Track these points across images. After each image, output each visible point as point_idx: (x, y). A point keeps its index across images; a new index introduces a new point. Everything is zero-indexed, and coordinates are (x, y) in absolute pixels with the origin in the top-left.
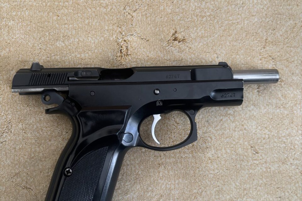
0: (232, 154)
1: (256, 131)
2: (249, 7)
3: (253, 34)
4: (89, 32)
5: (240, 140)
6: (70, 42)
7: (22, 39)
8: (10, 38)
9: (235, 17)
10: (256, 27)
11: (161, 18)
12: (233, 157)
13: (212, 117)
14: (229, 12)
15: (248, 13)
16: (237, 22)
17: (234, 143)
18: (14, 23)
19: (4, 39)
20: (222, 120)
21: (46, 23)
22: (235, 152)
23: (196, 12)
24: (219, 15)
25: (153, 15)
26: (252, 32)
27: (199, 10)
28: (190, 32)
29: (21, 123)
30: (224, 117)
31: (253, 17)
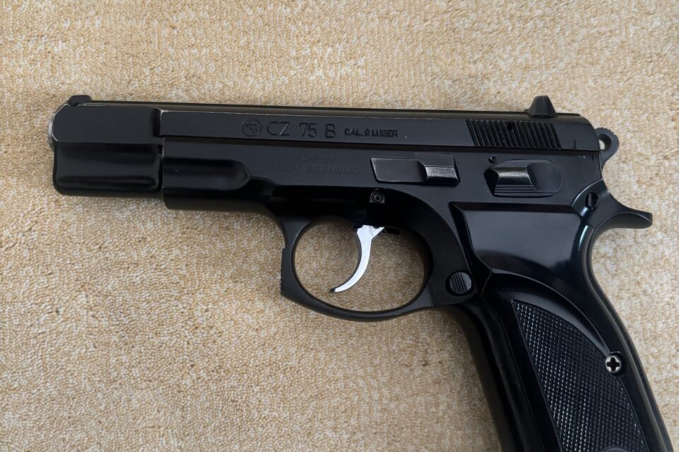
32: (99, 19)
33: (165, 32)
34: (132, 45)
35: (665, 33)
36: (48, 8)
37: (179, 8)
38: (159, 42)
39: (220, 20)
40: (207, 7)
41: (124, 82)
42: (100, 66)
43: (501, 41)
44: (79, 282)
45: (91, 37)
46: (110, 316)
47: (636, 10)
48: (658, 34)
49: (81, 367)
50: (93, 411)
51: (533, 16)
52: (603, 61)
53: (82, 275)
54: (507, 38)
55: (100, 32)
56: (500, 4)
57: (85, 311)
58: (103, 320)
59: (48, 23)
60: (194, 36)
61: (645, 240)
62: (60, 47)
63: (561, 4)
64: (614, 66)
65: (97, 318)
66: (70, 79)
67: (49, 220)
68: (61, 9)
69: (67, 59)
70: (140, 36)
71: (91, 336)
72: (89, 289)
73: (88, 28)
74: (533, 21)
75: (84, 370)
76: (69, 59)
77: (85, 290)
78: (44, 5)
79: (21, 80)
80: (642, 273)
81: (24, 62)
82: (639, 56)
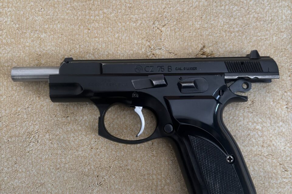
32: (59, 24)
33: (86, 31)
34: (72, 35)
35: (288, 40)
36: (40, 19)
37: (92, 22)
38: (83, 35)
39: (108, 27)
40: (103, 22)
41: (68, 50)
42: (59, 43)
43: (221, 41)
44: (46, 129)
45: (56, 32)
46: (58, 143)
47: (277, 30)
48: (285, 41)
49: (46, 162)
50: (50, 181)
51: (234, 31)
52: (262, 50)
53: (48, 126)
54: (223, 40)
55: (60, 30)
56: (221, 26)
57: (48, 141)
58: (55, 144)
59: (39, 25)
60: (97, 33)
61: (275, 125)
62: (43, 35)
63: (246, 27)
64: (266, 53)
65: (52, 144)
66: (47, 48)
67: (36, 104)
68: (45, 20)
69: (46, 40)
70: (76, 32)
71: (50, 151)
72: (50, 132)
73: (55, 28)
74: (234, 33)
75: (47, 164)
76: (47, 40)
77: (49, 133)
78: (38, 18)
79: (28, 48)
80: (273, 137)
81: (29, 41)
82: (277, 49)
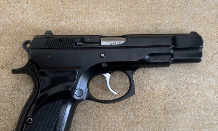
0: (196, 116)
1: (214, 98)
2: (210, 1)
3: (212, 22)
4: (86, 16)
5: (202, 104)
6: (71, 22)
7: (33, 18)
8: (24, 17)
9: (198, 8)
10: (215, 17)
11: (143, 7)
12: (196, 118)
13: (180, 85)
14: (194, 5)
15: (208, 6)
16: (200, 12)
17: (197, 107)
18: (27, 6)
19: (19, 18)
20: (188, 88)
21: (53, 7)
22: (198, 114)
23: (169, 3)
24: (186, 7)
25: (136, 5)
26: (212, 20)
27: (171, 2)
28: (164, 19)
29: (28, 85)
30: (189, 86)
31: (212, 9)
